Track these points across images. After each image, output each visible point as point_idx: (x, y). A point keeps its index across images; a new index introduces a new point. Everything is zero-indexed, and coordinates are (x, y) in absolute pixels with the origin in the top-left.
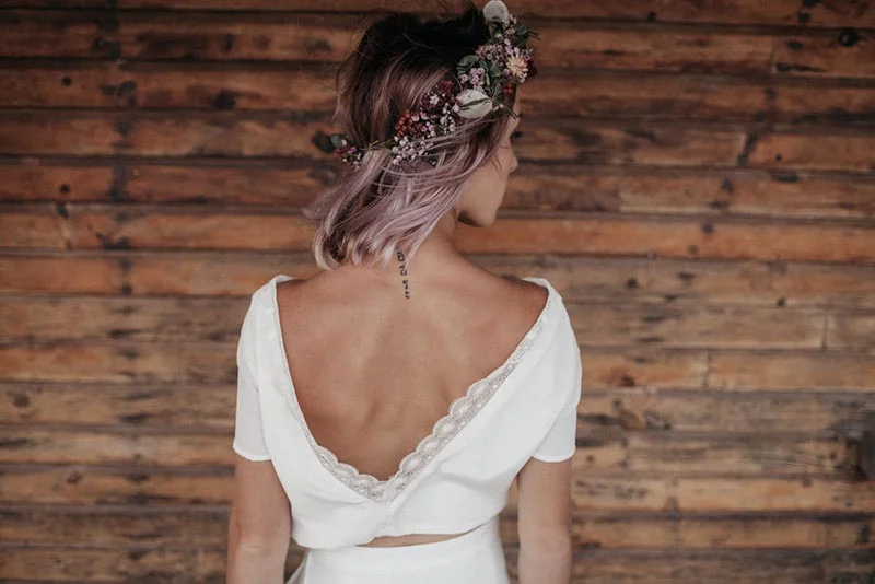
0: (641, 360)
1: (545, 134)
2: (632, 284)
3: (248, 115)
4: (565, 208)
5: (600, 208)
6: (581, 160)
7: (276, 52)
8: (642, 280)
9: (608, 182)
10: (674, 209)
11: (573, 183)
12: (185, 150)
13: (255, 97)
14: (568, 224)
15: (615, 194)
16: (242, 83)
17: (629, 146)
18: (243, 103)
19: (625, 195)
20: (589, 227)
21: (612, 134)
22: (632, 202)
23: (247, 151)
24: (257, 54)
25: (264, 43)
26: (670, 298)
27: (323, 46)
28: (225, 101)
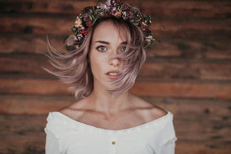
0: (212, 147)
1: (166, 45)
2: (207, 111)
3: (38, 36)
4: (176, 77)
5: (191, 78)
6: (183, 56)
7: (51, 10)
8: (211, 109)
9: (195, 66)
10: (225, 78)
11: (179, 66)
12: (10, 50)
13: (41, 29)
14: (177, 85)
15: (198, 71)
16: (36, 23)
17: (204, 50)
18: (36, 31)
19: (203, 72)
20: (186, 85)
21: (196, 45)
22: (206, 75)
23: (37, 51)
24: (42, 10)
25: (46, 6)
26: (225, 118)
27: (71, 7)
28: (28, 30)
